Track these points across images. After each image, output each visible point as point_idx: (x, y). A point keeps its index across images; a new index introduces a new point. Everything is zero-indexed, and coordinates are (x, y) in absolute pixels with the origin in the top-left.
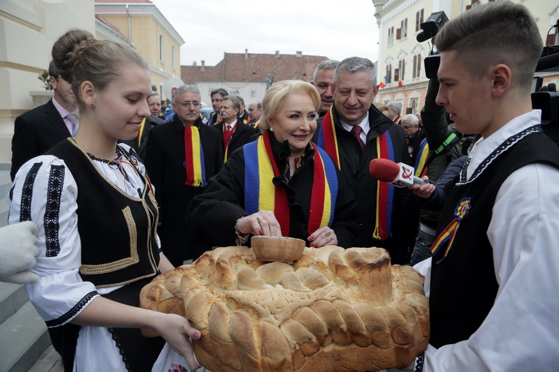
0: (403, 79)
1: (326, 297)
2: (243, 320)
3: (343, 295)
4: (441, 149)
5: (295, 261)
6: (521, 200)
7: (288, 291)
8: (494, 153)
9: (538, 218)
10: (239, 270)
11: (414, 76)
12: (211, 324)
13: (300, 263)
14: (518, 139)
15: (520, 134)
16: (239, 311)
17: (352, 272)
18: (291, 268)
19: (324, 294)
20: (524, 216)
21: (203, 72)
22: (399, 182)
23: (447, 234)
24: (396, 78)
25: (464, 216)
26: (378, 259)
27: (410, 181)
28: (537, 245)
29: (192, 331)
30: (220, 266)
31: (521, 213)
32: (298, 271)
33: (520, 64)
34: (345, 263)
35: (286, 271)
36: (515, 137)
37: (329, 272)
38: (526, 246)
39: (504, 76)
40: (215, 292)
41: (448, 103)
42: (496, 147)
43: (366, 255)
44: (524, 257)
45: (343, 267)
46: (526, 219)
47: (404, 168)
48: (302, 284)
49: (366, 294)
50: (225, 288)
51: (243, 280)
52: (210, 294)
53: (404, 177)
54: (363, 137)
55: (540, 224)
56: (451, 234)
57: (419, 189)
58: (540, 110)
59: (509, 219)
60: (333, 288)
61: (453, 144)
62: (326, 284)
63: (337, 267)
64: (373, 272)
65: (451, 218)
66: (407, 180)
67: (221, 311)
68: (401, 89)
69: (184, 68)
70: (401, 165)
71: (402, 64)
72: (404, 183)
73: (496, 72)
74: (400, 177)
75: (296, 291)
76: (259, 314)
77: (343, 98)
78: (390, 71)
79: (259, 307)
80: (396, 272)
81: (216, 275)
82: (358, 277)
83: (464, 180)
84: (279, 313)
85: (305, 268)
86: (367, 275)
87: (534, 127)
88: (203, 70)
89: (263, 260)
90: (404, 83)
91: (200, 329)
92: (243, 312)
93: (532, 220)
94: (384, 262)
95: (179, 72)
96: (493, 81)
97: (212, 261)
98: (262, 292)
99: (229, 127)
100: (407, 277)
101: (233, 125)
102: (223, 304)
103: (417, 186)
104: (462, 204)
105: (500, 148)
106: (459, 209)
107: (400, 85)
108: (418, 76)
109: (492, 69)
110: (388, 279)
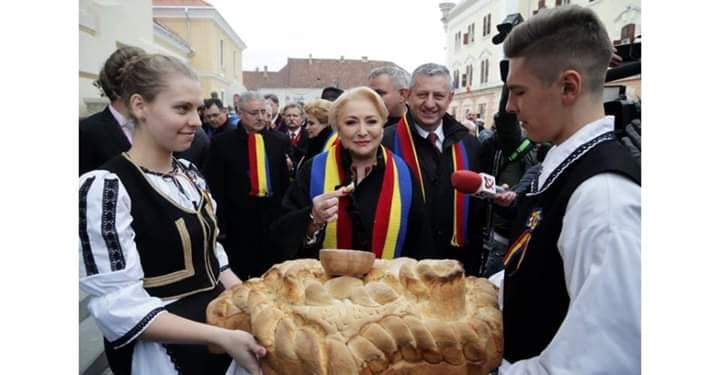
0: (471, 84)
1: (395, 313)
2: (309, 337)
3: (413, 310)
4: (515, 155)
5: (365, 275)
6: (591, 211)
7: (356, 306)
8: (565, 162)
9: (607, 230)
10: (307, 285)
11: (482, 82)
12: (277, 341)
13: (370, 277)
14: (590, 148)
15: (592, 142)
16: (305, 328)
17: (423, 286)
18: (360, 282)
19: (394, 309)
20: (593, 228)
21: (266, 78)
22: (482, 192)
23: (519, 245)
24: (464, 84)
25: (536, 227)
26: (449, 273)
27: (492, 191)
28: (607, 258)
29: (257, 348)
30: (287, 281)
31: (590, 225)
32: (367, 285)
33: (590, 70)
34: (416, 276)
35: (356, 285)
36: (586, 145)
37: (400, 287)
38: (597, 260)
39: (574, 82)
40: (282, 307)
41: (519, 111)
42: (568, 155)
43: (437, 268)
44: (595, 270)
45: (414, 281)
46: (596, 231)
47: (486, 178)
48: (371, 299)
49: (438, 309)
50: (292, 304)
51: (310, 295)
52: (277, 310)
53: (487, 187)
54: (439, 145)
55: (609, 237)
56: (523, 246)
57: (500, 198)
58: (613, 117)
59: (579, 231)
60: (403, 302)
61: (527, 150)
62: (396, 298)
63: (408, 281)
64: (445, 286)
65: (523, 229)
66: (490, 191)
67: (287, 328)
68: (469, 95)
69: (246, 74)
70: (483, 175)
71: (470, 69)
72: (487, 193)
73: (566, 79)
74: (483, 188)
75: (365, 306)
76: (325, 331)
77: (420, 101)
78: (458, 77)
79: (325, 323)
80: (470, 284)
81: (284, 290)
82: (429, 291)
83: (536, 189)
84: (346, 330)
85: (375, 283)
86: (439, 289)
87: (607, 134)
88: (266, 75)
89: (333, 274)
90: (472, 88)
91: (266, 347)
92: (309, 329)
93: (602, 231)
94: (458, 275)
95: (241, 78)
96: (563, 88)
97: (279, 275)
98: (329, 308)
99: (293, 135)
100: (481, 290)
101: (297, 132)
102: (290, 321)
103: (499, 195)
104: (534, 214)
105: (571, 157)
106: (531, 219)
107: (469, 91)
108: (486, 81)
109: (561, 75)
110: (461, 293)
